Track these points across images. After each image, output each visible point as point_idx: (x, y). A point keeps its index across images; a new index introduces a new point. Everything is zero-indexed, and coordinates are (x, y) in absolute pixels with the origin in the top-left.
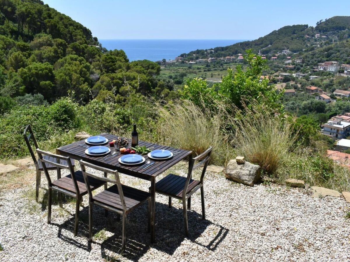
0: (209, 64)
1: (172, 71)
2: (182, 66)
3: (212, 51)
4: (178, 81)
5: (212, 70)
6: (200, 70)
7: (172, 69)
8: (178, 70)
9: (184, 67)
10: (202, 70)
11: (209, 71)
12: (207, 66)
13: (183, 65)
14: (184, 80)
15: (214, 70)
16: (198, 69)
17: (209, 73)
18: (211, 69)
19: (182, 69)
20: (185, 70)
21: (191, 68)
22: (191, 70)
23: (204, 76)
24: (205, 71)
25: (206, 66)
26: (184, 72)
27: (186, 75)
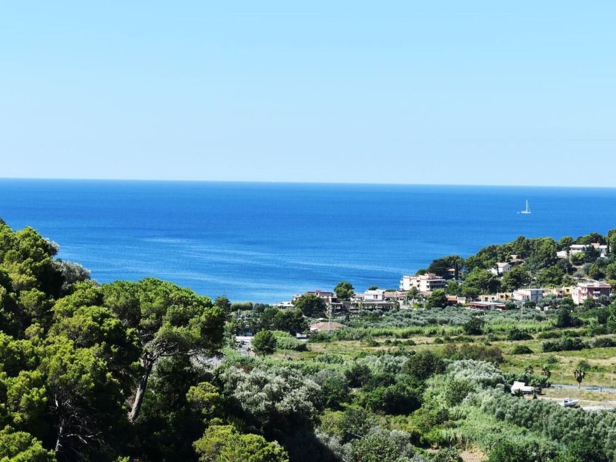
0: (572, 314)
1: (377, 345)
2: (433, 322)
3: (596, 246)
4: (390, 398)
5: (586, 346)
6: (522, 343)
7: (377, 335)
8: (412, 343)
9: (441, 328)
10: (536, 344)
11: (571, 347)
12: (566, 321)
13: (440, 315)
14: (426, 395)
15: (598, 344)
16: (517, 335)
17: (568, 361)
18: (585, 340)
19: (431, 340)
20: (448, 339)
21: (479, 333)
22: (477, 342)
23: (538, 374)
24: (547, 348)
25: (555, 321)
26: (438, 349)
27: (443, 369)
